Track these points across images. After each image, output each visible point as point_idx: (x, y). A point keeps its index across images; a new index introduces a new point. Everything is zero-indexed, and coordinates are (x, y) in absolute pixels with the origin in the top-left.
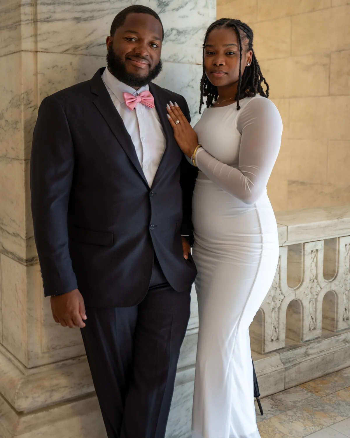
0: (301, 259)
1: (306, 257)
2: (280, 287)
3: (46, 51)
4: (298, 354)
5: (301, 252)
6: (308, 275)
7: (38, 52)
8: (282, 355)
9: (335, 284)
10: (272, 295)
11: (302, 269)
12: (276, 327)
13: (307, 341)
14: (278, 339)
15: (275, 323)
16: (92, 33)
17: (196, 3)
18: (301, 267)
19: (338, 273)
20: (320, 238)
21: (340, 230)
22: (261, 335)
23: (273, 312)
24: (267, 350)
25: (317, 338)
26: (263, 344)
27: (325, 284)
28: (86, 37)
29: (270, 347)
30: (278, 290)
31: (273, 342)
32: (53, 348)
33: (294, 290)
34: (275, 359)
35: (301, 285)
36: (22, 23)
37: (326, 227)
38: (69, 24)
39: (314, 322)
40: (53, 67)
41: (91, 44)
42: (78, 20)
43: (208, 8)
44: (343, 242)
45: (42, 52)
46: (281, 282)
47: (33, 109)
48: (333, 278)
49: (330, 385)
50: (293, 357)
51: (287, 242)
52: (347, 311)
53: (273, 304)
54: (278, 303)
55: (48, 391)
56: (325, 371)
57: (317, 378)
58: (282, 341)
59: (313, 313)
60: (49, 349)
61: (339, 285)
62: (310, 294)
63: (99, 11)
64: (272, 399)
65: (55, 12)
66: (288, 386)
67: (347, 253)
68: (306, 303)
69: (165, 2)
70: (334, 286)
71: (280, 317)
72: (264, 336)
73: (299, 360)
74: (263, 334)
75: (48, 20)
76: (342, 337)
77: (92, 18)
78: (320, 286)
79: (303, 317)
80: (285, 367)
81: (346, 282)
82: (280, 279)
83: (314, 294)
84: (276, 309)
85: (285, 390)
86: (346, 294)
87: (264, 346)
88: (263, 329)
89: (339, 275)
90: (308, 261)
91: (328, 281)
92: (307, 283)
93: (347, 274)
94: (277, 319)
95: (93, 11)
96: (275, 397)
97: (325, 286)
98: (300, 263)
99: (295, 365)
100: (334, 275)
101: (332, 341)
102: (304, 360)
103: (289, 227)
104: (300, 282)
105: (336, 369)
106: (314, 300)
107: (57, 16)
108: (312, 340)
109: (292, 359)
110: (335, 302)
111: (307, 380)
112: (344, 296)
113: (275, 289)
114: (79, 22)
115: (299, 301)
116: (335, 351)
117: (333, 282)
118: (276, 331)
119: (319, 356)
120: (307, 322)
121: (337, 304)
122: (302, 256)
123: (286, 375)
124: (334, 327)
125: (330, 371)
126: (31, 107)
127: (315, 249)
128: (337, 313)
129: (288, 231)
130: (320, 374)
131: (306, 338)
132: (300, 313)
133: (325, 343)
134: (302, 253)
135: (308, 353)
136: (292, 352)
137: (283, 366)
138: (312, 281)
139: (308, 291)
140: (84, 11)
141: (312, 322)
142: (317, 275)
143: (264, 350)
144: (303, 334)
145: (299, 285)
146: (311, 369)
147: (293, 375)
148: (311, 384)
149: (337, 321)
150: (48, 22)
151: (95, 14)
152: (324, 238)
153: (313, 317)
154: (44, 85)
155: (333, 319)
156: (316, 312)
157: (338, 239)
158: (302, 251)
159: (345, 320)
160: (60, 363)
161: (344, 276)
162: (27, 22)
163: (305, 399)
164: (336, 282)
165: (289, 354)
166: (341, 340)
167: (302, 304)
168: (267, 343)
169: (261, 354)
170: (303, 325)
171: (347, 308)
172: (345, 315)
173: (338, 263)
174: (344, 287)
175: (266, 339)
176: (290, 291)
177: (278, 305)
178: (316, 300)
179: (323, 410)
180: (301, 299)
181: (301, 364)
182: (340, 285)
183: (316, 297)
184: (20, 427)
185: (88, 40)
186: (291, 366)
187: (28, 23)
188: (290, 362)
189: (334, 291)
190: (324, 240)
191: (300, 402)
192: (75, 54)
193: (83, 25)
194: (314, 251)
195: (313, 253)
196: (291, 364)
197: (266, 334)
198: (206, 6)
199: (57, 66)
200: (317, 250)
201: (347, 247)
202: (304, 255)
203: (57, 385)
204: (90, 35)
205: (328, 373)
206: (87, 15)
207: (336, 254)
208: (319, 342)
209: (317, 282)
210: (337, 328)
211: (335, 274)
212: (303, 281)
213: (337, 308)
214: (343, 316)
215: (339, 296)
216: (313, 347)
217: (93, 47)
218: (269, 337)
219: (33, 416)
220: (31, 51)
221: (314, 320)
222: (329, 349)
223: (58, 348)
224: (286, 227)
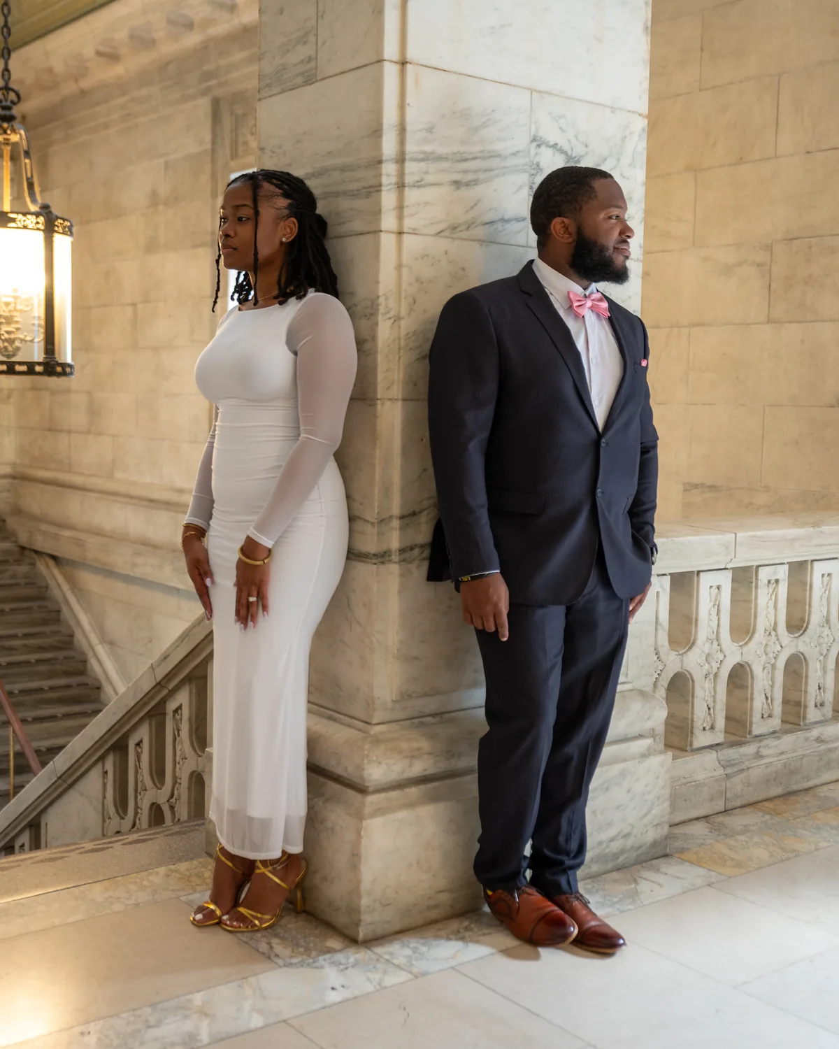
0: (751, 594)
1: (759, 591)
2: (718, 639)
3: (414, 232)
4: (745, 755)
5: (752, 582)
6: (762, 623)
7: (403, 233)
8: (720, 753)
9: (804, 642)
10: (707, 652)
11: (753, 611)
12: (711, 706)
13: (757, 736)
14: (712, 728)
15: (710, 701)
16: (476, 205)
17: (619, 160)
18: (751, 609)
19: (808, 623)
20: (784, 558)
21: (816, 546)
22: (686, 719)
23: (707, 679)
24: (696, 745)
25: (774, 732)
26: (689, 733)
27: (789, 639)
28: (467, 211)
29: (701, 739)
30: (715, 643)
31: (705, 732)
32: (408, 695)
33: (741, 646)
34: (710, 758)
35: (750, 639)
36: (383, 188)
37: (795, 540)
38: (446, 190)
39: (768, 704)
40: (422, 258)
41: (473, 223)
42: (457, 184)
43: (635, 167)
44: (819, 569)
45: (409, 233)
46: (721, 630)
47: (392, 321)
48: (801, 632)
49: (799, 806)
50: (737, 759)
51: (734, 560)
52: (822, 690)
53: (707, 666)
54: (715, 665)
55: (406, 757)
56: (787, 787)
57: (775, 797)
58: (720, 731)
59: (768, 689)
60: (403, 696)
61: (810, 643)
62: (764, 657)
63: (485, 171)
64: (707, 822)
65: (427, 173)
66: (729, 806)
67: (823, 590)
68: (757, 669)
69: (575, 157)
70: (803, 645)
71: (718, 691)
72: (692, 721)
73: (747, 764)
74: (690, 717)
75: (419, 184)
76: (815, 732)
77: (476, 182)
78: (780, 643)
79: (752, 694)
80: (726, 773)
81: (822, 640)
82: (718, 625)
83: (771, 655)
84: (712, 676)
85: (725, 811)
86: (820, 661)
87: (692, 736)
88: (690, 708)
89: (810, 626)
90: (763, 598)
91: (792, 636)
92: (759, 636)
93: (823, 626)
94: (713, 694)
95: (476, 171)
96: (712, 820)
97: (789, 645)
98: (750, 601)
99: (742, 770)
100: (802, 627)
101: (798, 737)
102: (755, 765)
103: (738, 535)
104: (748, 633)
105: (806, 785)
106: (769, 666)
107: (430, 178)
108: (764, 735)
109: (737, 761)
110: (802, 673)
111: (760, 798)
112: (818, 663)
113: (711, 641)
114: (458, 188)
115: (746, 666)
116: (804, 755)
117: (801, 637)
118: (710, 714)
119: (779, 760)
120: (759, 703)
121: (807, 677)
122: (754, 589)
123: (728, 786)
124: (800, 717)
125: (795, 787)
126: (390, 318)
127: (773, 579)
128: (806, 692)
129: (737, 542)
130: (778, 791)
131: (756, 731)
132: (747, 687)
133: (788, 741)
134: (754, 584)
135: (761, 754)
136: (734, 750)
137: (722, 771)
138: (768, 633)
139: (761, 651)
140: (465, 172)
141: (765, 704)
142: (775, 623)
143: (691, 744)
144: (751, 723)
145: (748, 638)
146: (767, 781)
147: (739, 788)
148: (766, 804)
149: (806, 707)
150: (419, 187)
151: (481, 176)
152: (790, 560)
153: (769, 695)
154: (411, 284)
155: (798, 704)
156: (772, 686)
157: (810, 562)
158: (754, 580)
159: (819, 706)
160: (416, 721)
161: (818, 630)
162: (389, 187)
163: (761, 823)
164: (805, 638)
165: (731, 753)
166: (812, 739)
167: (751, 670)
168: (696, 731)
169: (686, 751)
170: (751, 708)
171: (821, 686)
172: (818, 698)
173: (810, 606)
174: (818, 648)
175: (695, 725)
176: (735, 646)
177: (715, 670)
178: (773, 666)
179: (795, 835)
180: (750, 662)
181: (751, 770)
182: (812, 645)
183: (773, 661)
184: (367, 810)
185: (469, 217)
186: (735, 772)
187: (391, 189)
188: (733, 765)
189: (802, 654)
190: (788, 563)
191: (754, 825)
192: (452, 238)
193: (464, 192)
194: (772, 582)
195: (770, 586)
196: (735, 769)
197: (695, 716)
198: (632, 165)
199: (427, 255)
200: (777, 581)
201: (824, 579)
202: (757, 587)
203: (419, 749)
204: (472, 208)
205: (792, 790)
206: (470, 177)
207: (805, 590)
208: (778, 738)
209: (777, 635)
210: (804, 718)
211: (805, 626)
212: (754, 632)
213: (806, 683)
214: (816, 699)
215: (810, 663)
216: (768, 745)
217: (476, 227)
218: (700, 722)
219: (383, 795)
220: (392, 232)
221: (769, 701)
222: (794, 751)
223: (414, 695)
224: (734, 535)
